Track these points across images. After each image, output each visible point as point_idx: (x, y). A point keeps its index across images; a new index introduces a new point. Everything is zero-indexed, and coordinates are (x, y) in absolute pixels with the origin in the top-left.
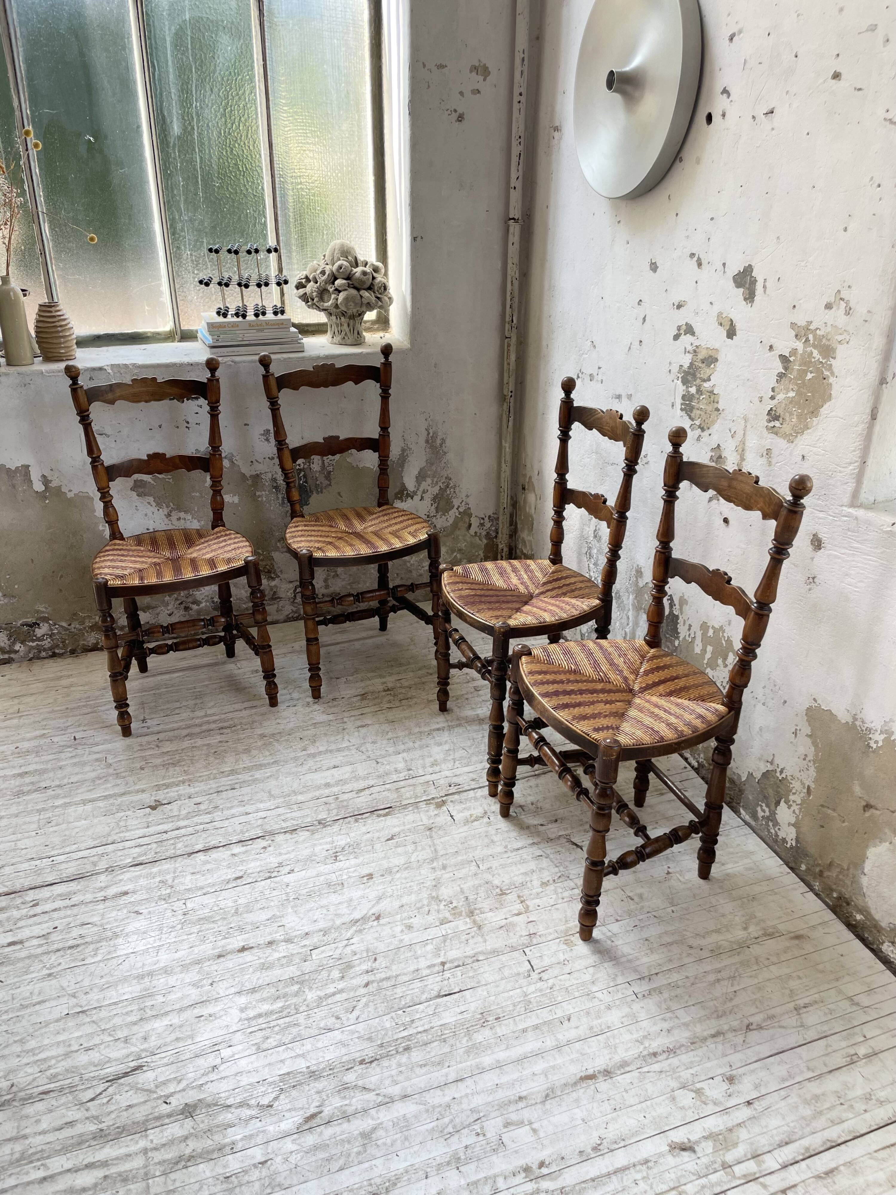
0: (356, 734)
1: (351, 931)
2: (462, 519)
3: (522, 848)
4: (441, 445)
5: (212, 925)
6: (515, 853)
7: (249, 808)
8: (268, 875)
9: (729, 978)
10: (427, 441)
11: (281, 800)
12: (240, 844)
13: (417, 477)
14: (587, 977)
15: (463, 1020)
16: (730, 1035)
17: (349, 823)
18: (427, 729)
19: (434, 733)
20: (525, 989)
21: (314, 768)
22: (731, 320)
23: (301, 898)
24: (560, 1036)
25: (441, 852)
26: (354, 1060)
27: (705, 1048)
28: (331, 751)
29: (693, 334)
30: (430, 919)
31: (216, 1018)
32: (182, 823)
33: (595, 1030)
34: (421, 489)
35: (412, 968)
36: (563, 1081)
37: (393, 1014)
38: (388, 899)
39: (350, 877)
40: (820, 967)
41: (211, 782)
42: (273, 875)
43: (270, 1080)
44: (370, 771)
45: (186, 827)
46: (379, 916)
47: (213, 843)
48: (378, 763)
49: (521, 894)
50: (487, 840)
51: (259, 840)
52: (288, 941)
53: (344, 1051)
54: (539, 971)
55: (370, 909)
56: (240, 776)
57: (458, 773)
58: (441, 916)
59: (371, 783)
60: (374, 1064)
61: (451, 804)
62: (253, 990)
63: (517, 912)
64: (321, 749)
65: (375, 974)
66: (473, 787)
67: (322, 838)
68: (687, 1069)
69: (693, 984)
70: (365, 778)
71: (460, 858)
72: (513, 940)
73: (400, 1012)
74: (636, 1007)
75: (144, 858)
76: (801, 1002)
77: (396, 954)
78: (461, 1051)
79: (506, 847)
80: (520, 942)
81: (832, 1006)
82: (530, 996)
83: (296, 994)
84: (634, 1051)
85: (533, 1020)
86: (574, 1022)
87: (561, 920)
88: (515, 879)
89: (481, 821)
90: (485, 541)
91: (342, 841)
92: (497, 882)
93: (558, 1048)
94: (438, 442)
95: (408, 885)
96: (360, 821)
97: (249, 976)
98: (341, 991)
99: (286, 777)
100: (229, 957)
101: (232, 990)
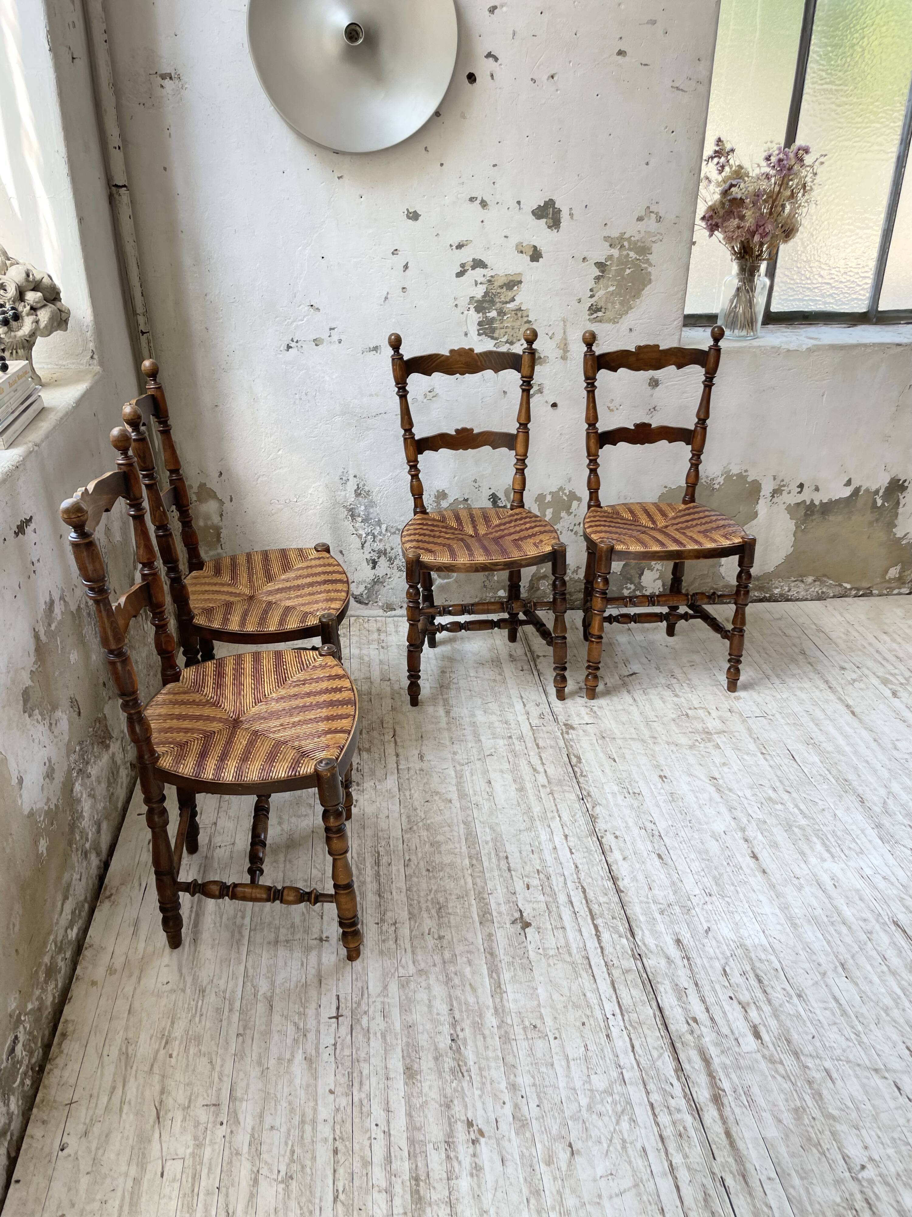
1: (730, 794)
3: (631, 698)
5: (725, 876)
6: (637, 703)
7: (547, 848)
8: (657, 837)
12: (608, 853)
16: (810, 661)
19: (452, 715)
23: (688, 818)
27: (822, 671)
28: (459, 783)
38: (692, 770)
39: (662, 789)
41: (487, 875)
42: (657, 834)
44: (504, 760)
46: (712, 777)
47: (603, 873)
48: (491, 755)
49: (687, 707)
50: (620, 712)
51: (603, 840)
52: (743, 830)
53: (854, 811)
54: (765, 714)
55: (703, 781)
57: (523, 712)
61: (569, 721)
62: (803, 854)
64: (453, 789)
67: (607, 798)
70: (515, 765)
72: (735, 720)
74: (792, 685)
75: (621, 929)
79: (629, 705)
80: (737, 717)
82: (789, 723)
84: (829, 694)
85: (811, 725)
86: (809, 710)
96: (585, 773)
97: (787, 856)
98: (797, 806)
99: (497, 817)
100: (764, 866)
101: (803, 865)
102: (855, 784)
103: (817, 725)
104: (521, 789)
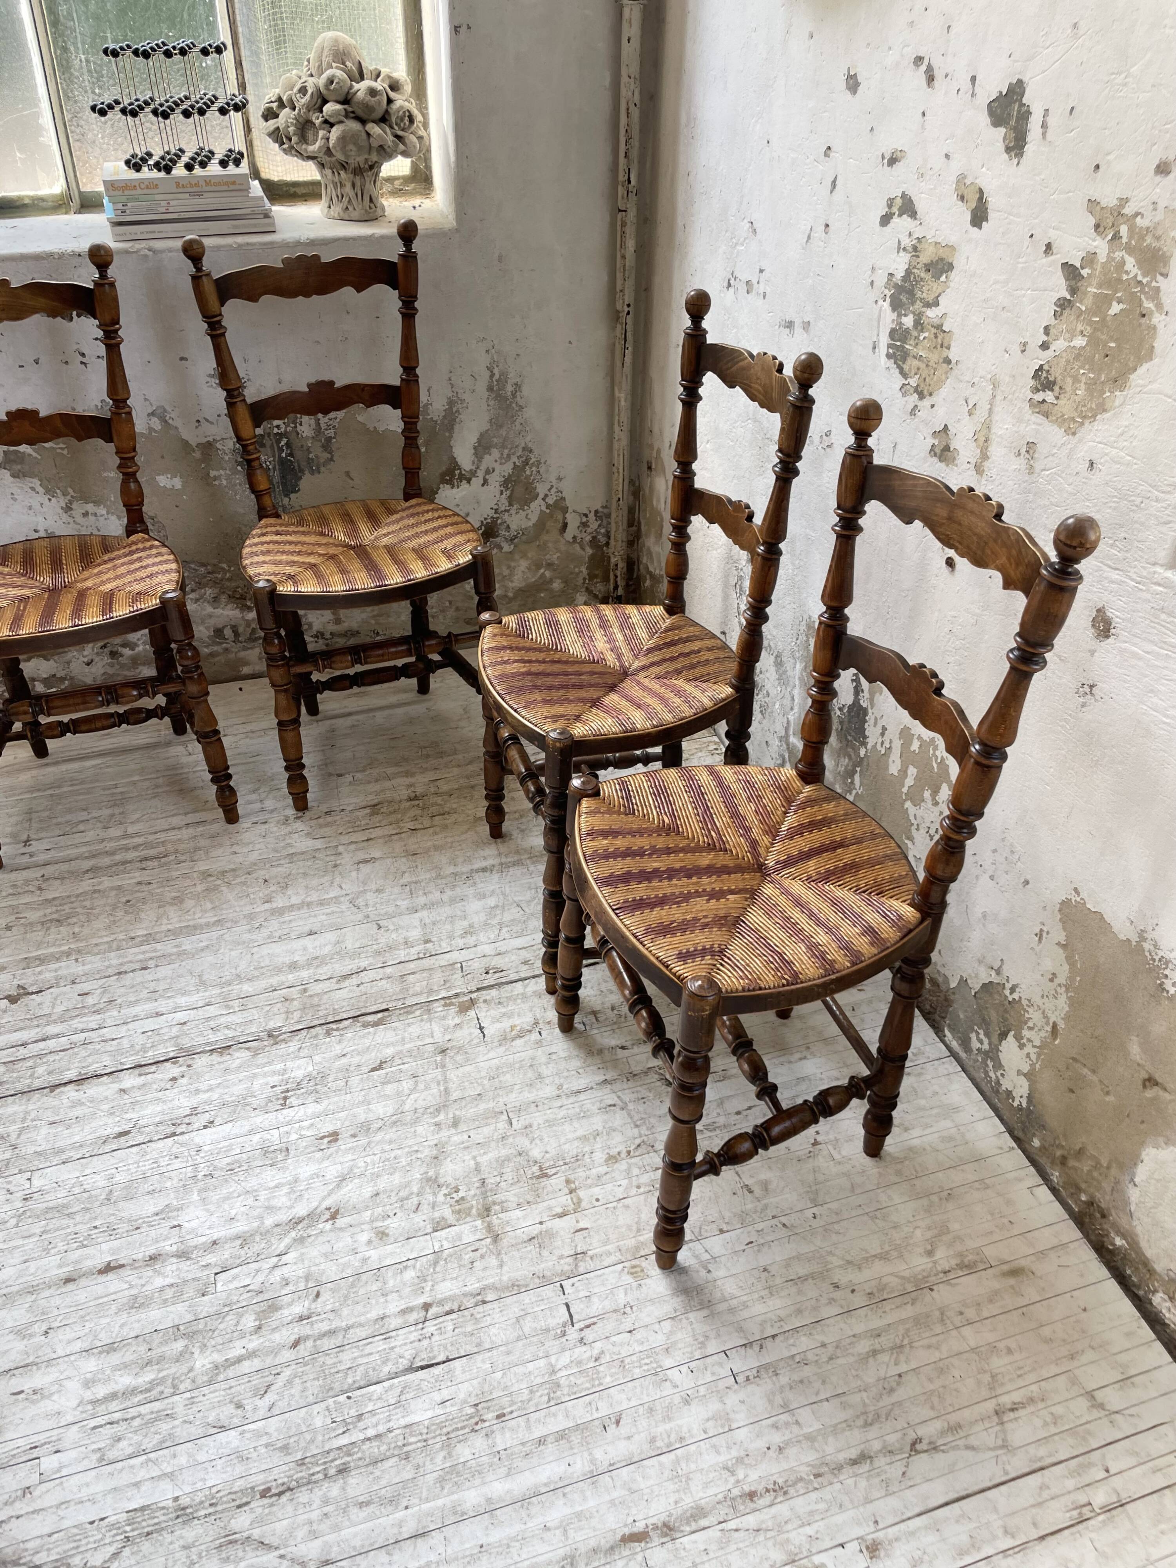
0: (354, 874)
1: (287, 1241)
2: (551, 515)
3: (585, 1090)
4: (514, 395)
5: (66, 1221)
6: (572, 1099)
7: (162, 1005)
8: (172, 1129)
9: (892, 1349)
10: (490, 389)
11: (216, 991)
12: (137, 1071)
13: (475, 448)
14: (659, 1339)
15: (442, 1418)
16: (881, 1461)
17: (316, 1036)
18: (466, 869)
19: (477, 877)
20: (553, 1359)
21: (277, 935)
22: (981, 191)
23: (216, 1174)
24: (598, 1454)
25: (455, 1095)
26: (252, 1488)
27: (838, 1486)
28: (309, 905)
29: (913, 214)
30: (418, 1219)
31: (43, 1397)
32: (52, 1030)
33: (659, 1443)
34: (483, 467)
35: (373, 1314)
36: (593, 1543)
37: (331, 1401)
38: (357, 1181)
39: (302, 1137)
40: (1046, 1331)
41: (112, 954)
42: (179, 1130)
43: (112, 1519)
44: (365, 942)
45: (57, 1036)
46: (337, 1212)
47: (95, 1068)
48: (380, 927)
49: (572, 1177)
50: (530, 1074)
51: (168, 1065)
52: (183, 1255)
53: (239, 1470)
54: (582, 1325)
55: (324, 1199)
56: (158, 946)
57: (503, 949)
58: (437, 1215)
59: (364, 964)
60: (284, 1498)
61: (482, 1005)
62: (111, 1348)
63: (559, 1210)
64: (295, 900)
65: (312, 1324)
66: (523, 975)
67: (270, 1063)
68: (803, 1525)
69: (831, 1359)
70: (355, 955)
71: (482, 1106)
72: (549, 1264)
73: (342, 1398)
74: (732, 1399)
76: (1006, 1400)
77: (353, 1285)
78: (430, 1478)
79: (560, 1087)
80: (558, 1269)
81: (1059, 1410)
82: (559, 1375)
83: (178, 1359)
84: (717, 1490)
85: (559, 1423)
86: (625, 1428)
87: (629, 1228)
88: (566, 1147)
89: (527, 1038)
90: (589, 551)
91: (299, 1069)
92: (536, 1153)
93: (593, 1476)
94: (509, 388)
95: (393, 1155)
96: (335, 1033)
97: (107, 1320)
98: (251, 1355)
99: (231, 950)
100: (83, 1282)
101: (78, 1346)
102: (334, 1490)
103: (561, 1435)
104: (293, 966)
